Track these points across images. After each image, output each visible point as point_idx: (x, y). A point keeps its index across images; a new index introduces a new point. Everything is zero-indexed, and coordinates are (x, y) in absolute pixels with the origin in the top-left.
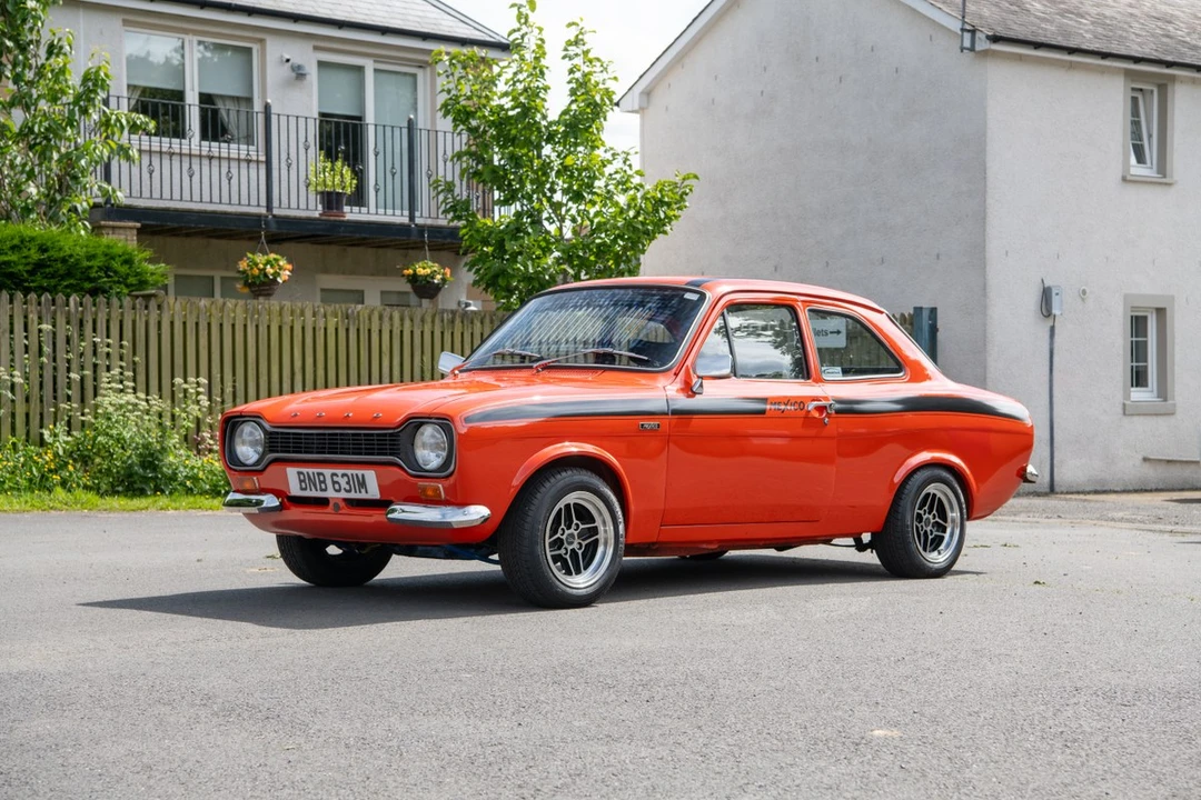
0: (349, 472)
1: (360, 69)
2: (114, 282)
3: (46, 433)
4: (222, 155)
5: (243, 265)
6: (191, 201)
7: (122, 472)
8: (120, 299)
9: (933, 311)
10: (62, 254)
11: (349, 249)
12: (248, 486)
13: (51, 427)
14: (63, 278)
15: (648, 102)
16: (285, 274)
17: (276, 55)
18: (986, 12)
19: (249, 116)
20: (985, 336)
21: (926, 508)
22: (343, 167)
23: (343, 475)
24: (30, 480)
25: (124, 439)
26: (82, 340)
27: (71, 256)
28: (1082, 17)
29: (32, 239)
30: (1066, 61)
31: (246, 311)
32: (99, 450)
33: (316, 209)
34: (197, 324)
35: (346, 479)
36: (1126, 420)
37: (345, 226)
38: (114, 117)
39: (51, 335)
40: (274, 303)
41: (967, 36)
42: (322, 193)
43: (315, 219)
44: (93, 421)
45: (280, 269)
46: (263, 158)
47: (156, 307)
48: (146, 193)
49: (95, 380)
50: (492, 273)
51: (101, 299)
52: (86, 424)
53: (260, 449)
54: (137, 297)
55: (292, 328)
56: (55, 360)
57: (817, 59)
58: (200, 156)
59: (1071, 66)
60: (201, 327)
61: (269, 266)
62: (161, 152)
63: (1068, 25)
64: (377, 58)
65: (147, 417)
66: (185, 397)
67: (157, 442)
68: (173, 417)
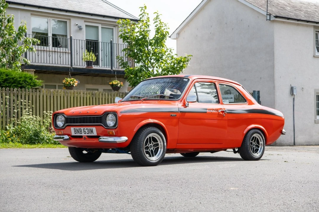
0: (88, 128)
1: (97, 27)
2: (27, 85)
3: (7, 127)
4: (58, 51)
5: (64, 81)
6: (50, 63)
7: (29, 138)
8: (29, 89)
9: (259, 92)
10: (12, 77)
11: (94, 77)
12: (60, 133)
13: (9, 125)
14: (12, 83)
15: (179, 36)
16: (76, 84)
17: (74, 23)
18: (274, 10)
19: (66, 40)
20: (274, 101)
21: (253, 141)
22: (92, 54)
23: (87, 129)
24: (3, 140)
25: (29, 128)
26: (18, 101)
27: (15, 77)
28: (301, 11)
29: (4, 73)
30: (297, 23)
31: (64, 93)
32: (22, 131)
33: (85, 66)
34: (50, 96)
35: (87, 130)
36: (316, 125)
37: (93, 70)
38: (28, 40)
39: (9, 99)
40: (72, 91)
41: (268, 16)
42: (86, 61)
43: (84, 69)
44: (21, 123)
45: (74, 82)
46: (70, 52)
47: (39, 91)
48: (37, 61)
49: (21, 112)
50: (134, 82)
51: (23, 89)
52: (19, 124)
53: (64, 123)
54: (33, 89)
55: (77, 97)
56: (10, 106)
57: (226, 23)
58: (52, 51)
59: (298, 25)
60: (51, 97)
61: (71, 82)
62: (41, 50)
63: (297, 13)
64: (102, 24)
65: (36, 122)
66: (47, 116)
67: (39, 129)
68: (43, 122)
